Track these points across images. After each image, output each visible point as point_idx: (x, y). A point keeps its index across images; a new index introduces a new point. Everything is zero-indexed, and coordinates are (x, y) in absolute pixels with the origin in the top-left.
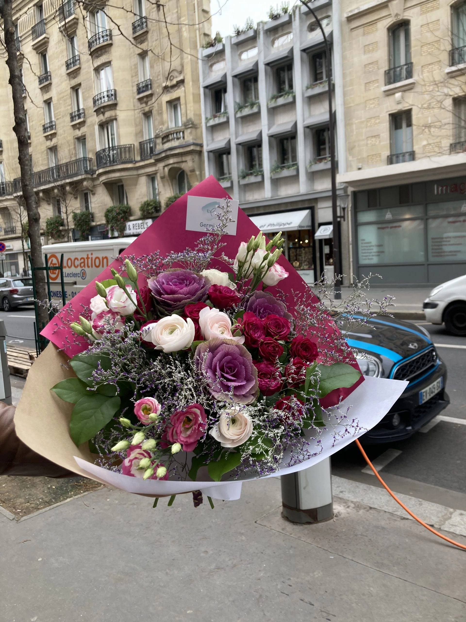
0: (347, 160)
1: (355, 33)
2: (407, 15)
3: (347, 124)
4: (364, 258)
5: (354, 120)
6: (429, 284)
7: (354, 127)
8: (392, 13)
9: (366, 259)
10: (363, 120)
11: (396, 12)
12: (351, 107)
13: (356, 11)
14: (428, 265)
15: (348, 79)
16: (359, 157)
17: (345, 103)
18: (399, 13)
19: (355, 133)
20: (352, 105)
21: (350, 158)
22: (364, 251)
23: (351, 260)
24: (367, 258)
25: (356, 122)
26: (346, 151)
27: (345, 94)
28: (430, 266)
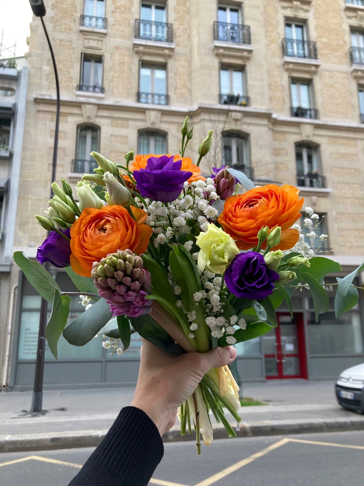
0: (16, 235)
1: (42, 115)
2: (98, 121)
3: (21, 198)
4: (26, 351)
5: (30, 195)
6: (106, 383)
7: (30, 202)
8: (84, 113)
9: (29, 353)
10: (42, 198)
11: (88, 114)
12: (28, 181)
13: (47, 97)
14: (107, 361)
15: (28, 153)
16: (32, 235)
17: (21, 175)
18: (91, 116)
19: (30, 209)
20: (30, 179)
21: (21, 234)
22: (27, 344)
23: (7, 353)
24: (31, 352)
25: (33, 198)
26: (16, 225)
27: (22, 167)
28: (109, 364)
